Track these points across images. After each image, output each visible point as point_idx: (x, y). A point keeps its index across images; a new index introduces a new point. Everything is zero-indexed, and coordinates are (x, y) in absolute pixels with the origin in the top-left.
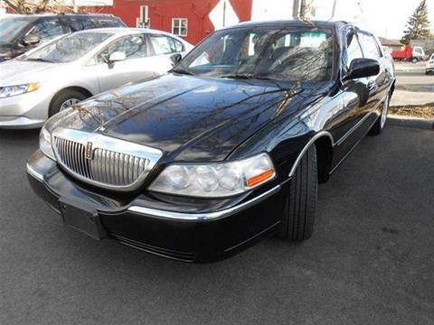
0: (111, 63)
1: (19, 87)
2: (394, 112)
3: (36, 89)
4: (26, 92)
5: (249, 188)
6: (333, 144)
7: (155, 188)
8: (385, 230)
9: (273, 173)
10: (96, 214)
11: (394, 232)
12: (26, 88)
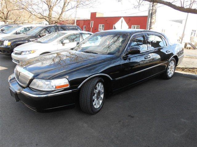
0: (63, 44)
1: (29, 51)
2: (183, 70)
3: (34, 52)
4: (30, 53)
5: (56, 89)
6: (112, 79)
7: (30, 86)
8: (129, 116)
9: (68, 85)
10: (15, 93)
11: (133, 117)
12: (31, 52)
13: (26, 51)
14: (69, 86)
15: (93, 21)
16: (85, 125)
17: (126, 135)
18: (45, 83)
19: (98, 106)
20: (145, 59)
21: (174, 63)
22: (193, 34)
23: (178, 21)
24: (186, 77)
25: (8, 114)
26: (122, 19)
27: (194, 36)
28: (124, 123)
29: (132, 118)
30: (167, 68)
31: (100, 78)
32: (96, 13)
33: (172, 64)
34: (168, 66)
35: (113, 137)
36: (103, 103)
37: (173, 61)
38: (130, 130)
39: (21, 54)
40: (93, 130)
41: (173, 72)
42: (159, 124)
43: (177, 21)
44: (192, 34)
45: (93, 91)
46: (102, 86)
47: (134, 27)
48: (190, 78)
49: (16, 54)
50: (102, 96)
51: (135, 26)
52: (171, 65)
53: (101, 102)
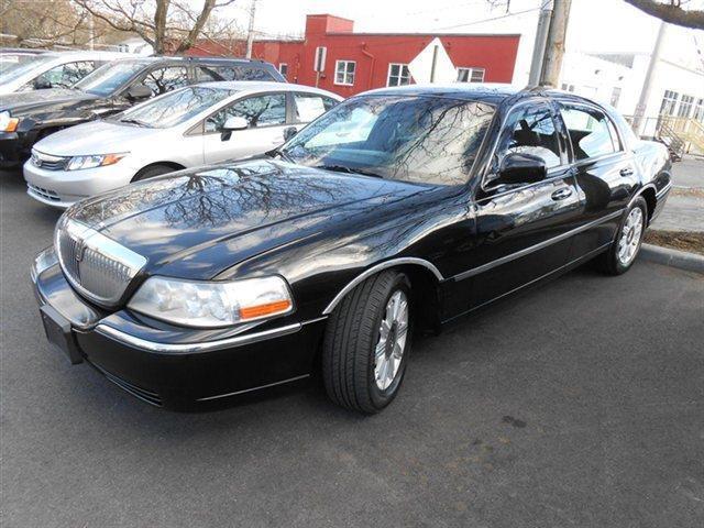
0: (226, 134)
1: (94, 158)
3: (114, 162)
4: (101, 165)
5: (242, 321)
6: (441, 278)
7: (134, 305)
8: (507, 419)
9: (289, 304)
10: (68, 330)
11: (519, 424)
12: (102, 159)
13: (84, 157)
14: (290, 307)
15: (325, 49)
16: (348, 458)
17: (510, 498)
18: (196, 295)
19: (389, 382)
20: (555, 199)
21: (640, 214)
22: (668, 107)
23: (618, 56)
24: (681, 268)
25: (38, 411)
26: (437, 42)
27: (671, 113)
28: (492, 448)
29: (521, 430)
30: (620, 235)
31: (402, 274)
32: (325, 16)
33: (635, 220)
34: (621, 229)
35: (462, 507)
36: (403, 367)
37: (637, 209)
38: (523, 479)
39: (62, 169)
40: (381, 481)
41: (635, 247)
42: (625, 453)
43: (614, 56)
44: (662, 107)
45: (377, 324)
46: (404, 304)
47: (463, 73)
48: (695, 271)
49: (44, 165)
50: (401, 342)
51: (467, 72)
52: (631, 224)
53: (397, 363)
